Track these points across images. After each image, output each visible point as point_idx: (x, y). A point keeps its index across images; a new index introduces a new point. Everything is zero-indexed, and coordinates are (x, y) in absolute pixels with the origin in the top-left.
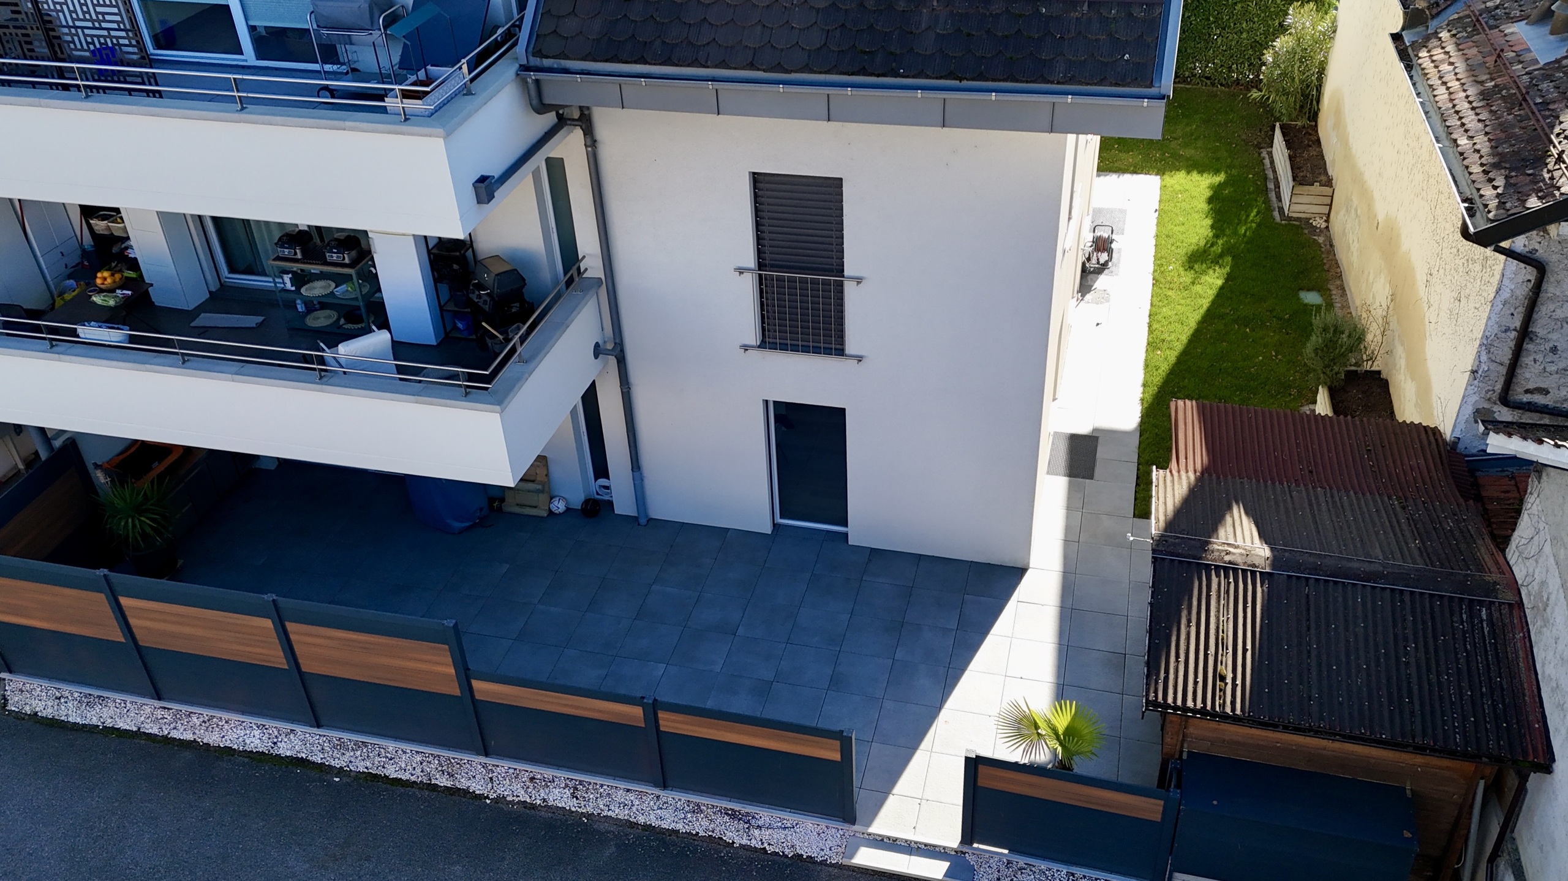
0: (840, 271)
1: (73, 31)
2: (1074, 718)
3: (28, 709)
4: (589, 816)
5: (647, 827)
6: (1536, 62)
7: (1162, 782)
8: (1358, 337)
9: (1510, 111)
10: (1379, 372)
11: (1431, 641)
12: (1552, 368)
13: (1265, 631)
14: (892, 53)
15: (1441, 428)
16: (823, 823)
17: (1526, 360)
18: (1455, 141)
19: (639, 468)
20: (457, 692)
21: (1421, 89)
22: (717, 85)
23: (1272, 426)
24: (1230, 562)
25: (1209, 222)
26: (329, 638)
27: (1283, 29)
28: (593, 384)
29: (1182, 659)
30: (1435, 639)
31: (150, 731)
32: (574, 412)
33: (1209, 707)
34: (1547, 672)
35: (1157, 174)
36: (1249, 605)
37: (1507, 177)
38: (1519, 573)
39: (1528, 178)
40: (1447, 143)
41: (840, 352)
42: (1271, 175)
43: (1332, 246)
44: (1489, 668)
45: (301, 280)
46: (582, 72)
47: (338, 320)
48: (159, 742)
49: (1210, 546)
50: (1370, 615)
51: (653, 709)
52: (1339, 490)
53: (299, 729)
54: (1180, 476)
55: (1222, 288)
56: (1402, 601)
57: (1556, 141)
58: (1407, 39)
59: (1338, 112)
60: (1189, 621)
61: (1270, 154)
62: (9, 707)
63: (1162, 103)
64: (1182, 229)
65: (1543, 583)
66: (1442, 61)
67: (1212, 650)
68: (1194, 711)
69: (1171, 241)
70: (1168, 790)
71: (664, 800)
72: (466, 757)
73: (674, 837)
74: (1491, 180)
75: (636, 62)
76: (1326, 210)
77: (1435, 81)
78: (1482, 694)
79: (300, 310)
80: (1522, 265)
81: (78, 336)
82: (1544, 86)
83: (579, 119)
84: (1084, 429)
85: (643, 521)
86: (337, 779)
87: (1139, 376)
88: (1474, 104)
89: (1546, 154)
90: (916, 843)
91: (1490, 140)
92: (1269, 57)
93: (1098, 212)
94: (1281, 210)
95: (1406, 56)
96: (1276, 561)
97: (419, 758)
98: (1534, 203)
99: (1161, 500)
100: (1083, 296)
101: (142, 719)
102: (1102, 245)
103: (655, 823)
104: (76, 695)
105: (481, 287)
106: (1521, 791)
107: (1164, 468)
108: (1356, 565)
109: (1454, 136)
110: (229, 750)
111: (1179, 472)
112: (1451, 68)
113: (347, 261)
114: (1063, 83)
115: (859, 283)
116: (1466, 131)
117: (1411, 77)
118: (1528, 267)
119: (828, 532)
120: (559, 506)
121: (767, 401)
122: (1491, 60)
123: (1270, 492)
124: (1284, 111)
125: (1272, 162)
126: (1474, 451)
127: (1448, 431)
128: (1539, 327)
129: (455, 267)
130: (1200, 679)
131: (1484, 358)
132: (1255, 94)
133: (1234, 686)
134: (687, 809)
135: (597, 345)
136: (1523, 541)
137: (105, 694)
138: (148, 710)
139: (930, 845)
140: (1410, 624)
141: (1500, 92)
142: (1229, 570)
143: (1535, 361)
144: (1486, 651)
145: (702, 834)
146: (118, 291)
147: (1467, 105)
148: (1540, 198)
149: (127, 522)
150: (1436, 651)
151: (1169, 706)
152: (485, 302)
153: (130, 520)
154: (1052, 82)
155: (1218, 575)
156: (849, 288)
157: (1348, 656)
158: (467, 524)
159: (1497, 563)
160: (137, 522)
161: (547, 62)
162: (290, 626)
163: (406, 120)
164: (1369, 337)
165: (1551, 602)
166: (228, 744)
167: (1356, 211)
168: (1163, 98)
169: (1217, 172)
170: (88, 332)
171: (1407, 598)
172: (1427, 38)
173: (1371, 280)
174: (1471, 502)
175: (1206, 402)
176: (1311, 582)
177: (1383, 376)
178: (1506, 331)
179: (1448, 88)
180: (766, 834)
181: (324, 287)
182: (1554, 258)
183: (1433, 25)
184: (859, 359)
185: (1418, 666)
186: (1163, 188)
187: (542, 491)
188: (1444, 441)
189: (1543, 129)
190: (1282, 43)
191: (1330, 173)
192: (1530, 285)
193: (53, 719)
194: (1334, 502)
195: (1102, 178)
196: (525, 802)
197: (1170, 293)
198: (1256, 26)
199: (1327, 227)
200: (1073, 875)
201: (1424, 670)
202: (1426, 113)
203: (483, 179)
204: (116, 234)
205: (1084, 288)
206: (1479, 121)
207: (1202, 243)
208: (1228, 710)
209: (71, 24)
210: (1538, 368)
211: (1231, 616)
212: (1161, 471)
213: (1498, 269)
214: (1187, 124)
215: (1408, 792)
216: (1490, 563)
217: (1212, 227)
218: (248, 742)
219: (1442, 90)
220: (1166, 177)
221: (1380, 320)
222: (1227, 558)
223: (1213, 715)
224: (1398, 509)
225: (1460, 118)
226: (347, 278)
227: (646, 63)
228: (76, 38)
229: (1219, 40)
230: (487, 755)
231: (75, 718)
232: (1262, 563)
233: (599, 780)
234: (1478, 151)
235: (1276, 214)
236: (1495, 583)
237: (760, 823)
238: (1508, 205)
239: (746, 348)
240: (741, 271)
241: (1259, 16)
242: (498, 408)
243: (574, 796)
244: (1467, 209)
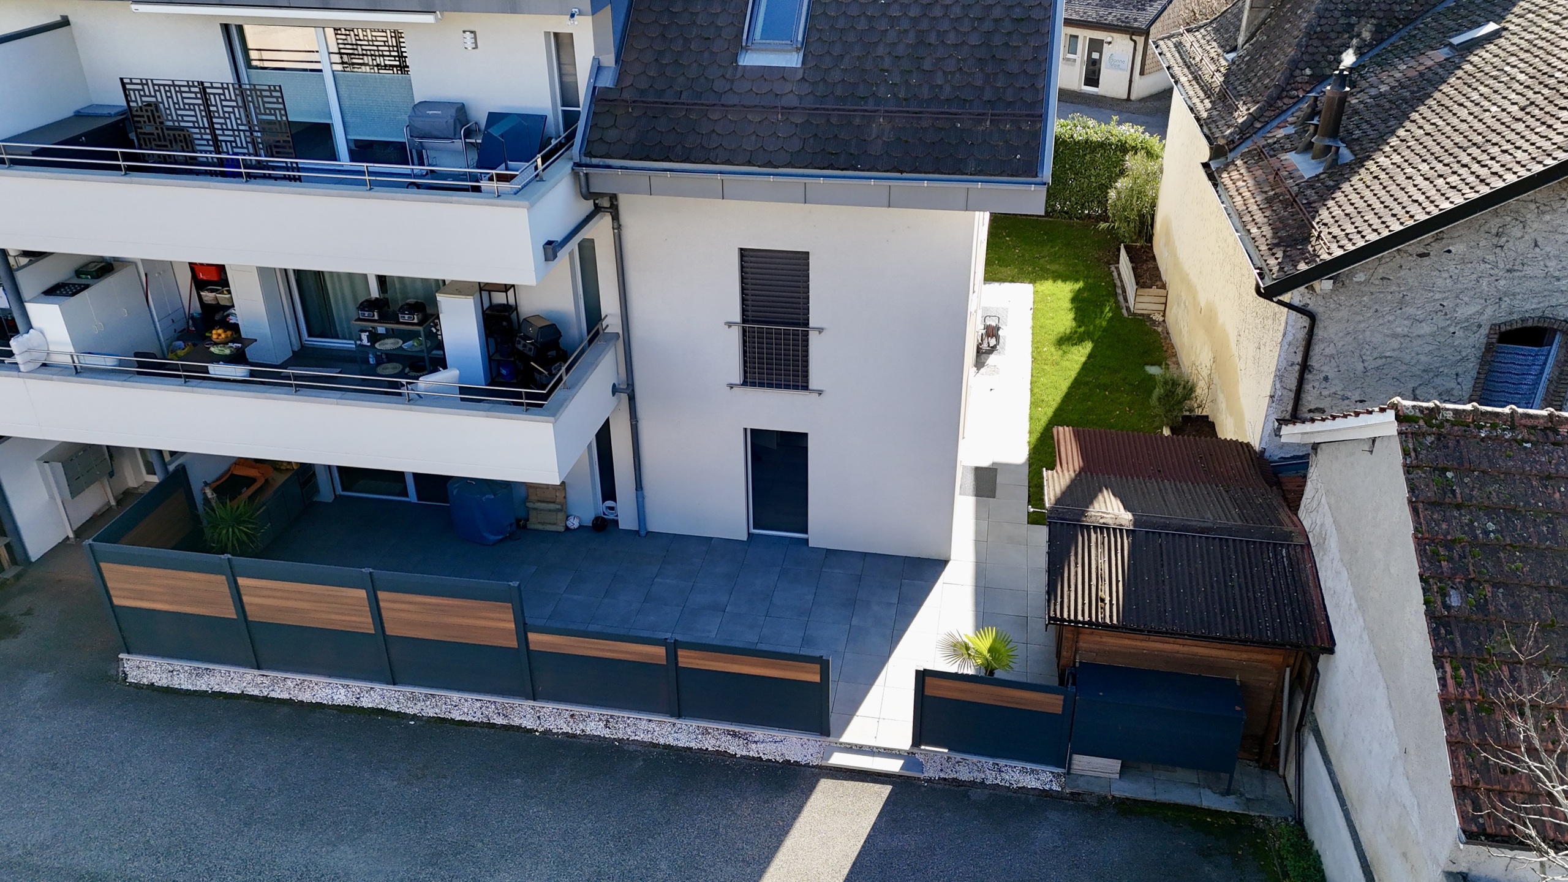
0: (806, 324)
1: (236, 133)
2: (994, 641)
3: (145, 681)
4: (620, 740)
5: (667, 747)
6: (1303, 177)
7: (1061, 682)
8: (1190, 390)
9: (1285, 209)
10: (1207, 417)
11: (1248, 571)
12: (1325, 393)
13: (1131, 568)
14: (851, 154)
15: (1252, 443)
16: (805, 737)
17: (1308, 387)
18: (1249, 230)
19: (642, 488)
20: (514, 644)
21: (1224, 199)
22: (724, 177)
23: (1129, 443)
24: (1104, 524)
25: (1071, 316)
26: (410, 603)
27: (1122, 173)
28: (607, 421)
29: (1073, 588)
30: (1251, 569)
31: (252, 693)
32: (590, 446)
33: (1094, 619)
34: (1328, 585)
35: (1030, 283)
36: (1119, 551)
37: (1284, 252)
38: (1307, 524)
39: (1298, 252)
40: (1243, 233)
41: (806, 388)
42: (1118, 283)
43: (1168, 333)
44: (1289, 588)
45: (374, 337)
46: (621, 168)
47: (403, 369)
48: (261, 701)
49: (1089, 514)
50: (1205, 555)
51: (673, 648)
52: (1180, 482)
53: (378, 687)
54: (1063, 474)
55: (1085, 363)
56: (1228, 546)
57: (1317, 227)
58: (1213, 166)
59: (1168, 233)
60: (1076, 564)
61: (1117, 269)
62: (129, 680)
63: (1045, 188)
64: (1052, 322)
65: (1322, 525)
66: (1238, 180)
67: (1094, 582)
68: (1084, 623)
69: (1044, 330)
70: (1067, 687)
71: (679, 726)
72: (517, 702)
73: (688, 752)
74: (1273, 254)
75: (662, 160)
76: (1162, 307)
77: (1233, 193)
78: (1285, 605)
79: (371, 362)
80: (1299, 315)
81: (208, 373)
82: (1308, 192)
83: (610, 208)
84: (985, 463)
85: (643, 533)
86: (412, 723)
87: (1026, 426)
88: (1261, 206)
89: (1310, 235)
90: (877, 748)
91: (1272, 229)
92: (1112, 194)
93: (985, 309)
94: (1128, 309)
95: (1213, 178)
96: (1136, 523)
97: (478, 704)
98: (1303, 267)
99: (1051, 488)
100: (978, 369)
101: (245, 684)
102: (992, 332)
103: (673, 743)
104: (187, 668)
105: (526, 338)
106: (1315, 671)
107: (1052, 469)
108: (1194, 523)
109: (1248, 227)
110: (320, 705)
111: (1063, 471)
112: (1244, 184)
113: (416, 321)
114: (974, 175)
115: (820, 332)
116: (1256, 224)
117: (1217, 192)
118: (1304, 317)
119: (791, 538)
120: (574, 523)
121: (745, 429)
122: (1271, 178)
123: (1130, 483)
124: (1126, 235)
125: (1119, 274)
126: (1276, 458)
127: (1256, 445)
128: (1315, 362)
129: (505, 323)
130: (1087, 601)
131: (1278, 386)
132: (1103, 225)
133: (1111, 605)
134: (697, 732)
135: (614, 385)
136: (1309, 501)
137: (211, 666)
138: (249, 677)
139: (889, 749)
140: (1233, 561)
141: (1279, 197)
142: (1103, 529)
143: (1314, 387)
144: (1286, 576)
145: (710, 749)
146: (230, 344)
147: (1256, 207)
148: (1306, 263)
149: (228, 531)
150: (1252, 577)
151: (1065, 620)
152: (530, 349)
153: (230, 530)
154: (967, 174)
155: (1096, 533)
156: (813, 336)
157: (1191, 582)
158: (500, 537)
159: (1292, 521)
160: (236, 530)
161: (595, 161)
162: (381, 595)
163: (499, 196)
164: (1198, 391)
165: (1327, 537)
166: (319, 700)
167: (1185, 303)
168: (1045, 184)
169: (1077, 280)
170: (217, 370)
171: (1231, 543)
172: (1227, 165)
173: (1198, 352)
174: (1274, 488)
175: (1081, 429)
176: (1163, 535)
177: (1211, 419)
178: (1292, 365)
179: (1243, 197)
180: (761, 746)
181: (393, 344)
182: (1321, 310)
183: (1230, 156)
184: (820, 393)
185: (1240, 589)
186: (1036, 292)
187: (560, 510)
188: (1255, 451)
189: (1308, 220)
190: (1122, 183)
191: (1164, 278)
192: (1306, 330)
193: (168, 687)
194: (1177, 489)
195: (987, 285)
196: (568, 733)
197: (1046, 367)
198: (1102, 172)
199: (1164, 321)
200: (997, 764)
201: (1244, 590)
202: (1229, 214)
203: (550, 243)
204: (222, 303)
205: (979, 364)
206: (1265, 217)
207: (1068, 331)
208: (1108, 621)
209: (235, 127)
210: (1316, 392)
211: (1106, 559)
212: (1050, 472)
213: (1283, 319)
214: (1052, 247)
215: (1238, 683)
216: (1287, 521)
217: (1075, 319)
218: (335, 698)
219: (1239, 198)
220: (1038, 285)
221: (1206, 378)
222: (1102, 521)
223: (1097, 624)
224: (1223, 492)
225: (1252, 216)
226: (414, 335)
227: (671, 161)
228: (238, 139)
229: (1074, 184)
230: (534, 700)
231: (187, 686)
232: (1127, 524)
233: (626, 714)
234: (1265, 236)
235: (1124, 311)
236: (1291, 532)
237: (756, 739)
238: (1286, 269)
239: (731, 386)
240: (730, 324)
241: (1103, 164)
242: (552, 419)
243: (606, 726)
244: (1258, 274)
